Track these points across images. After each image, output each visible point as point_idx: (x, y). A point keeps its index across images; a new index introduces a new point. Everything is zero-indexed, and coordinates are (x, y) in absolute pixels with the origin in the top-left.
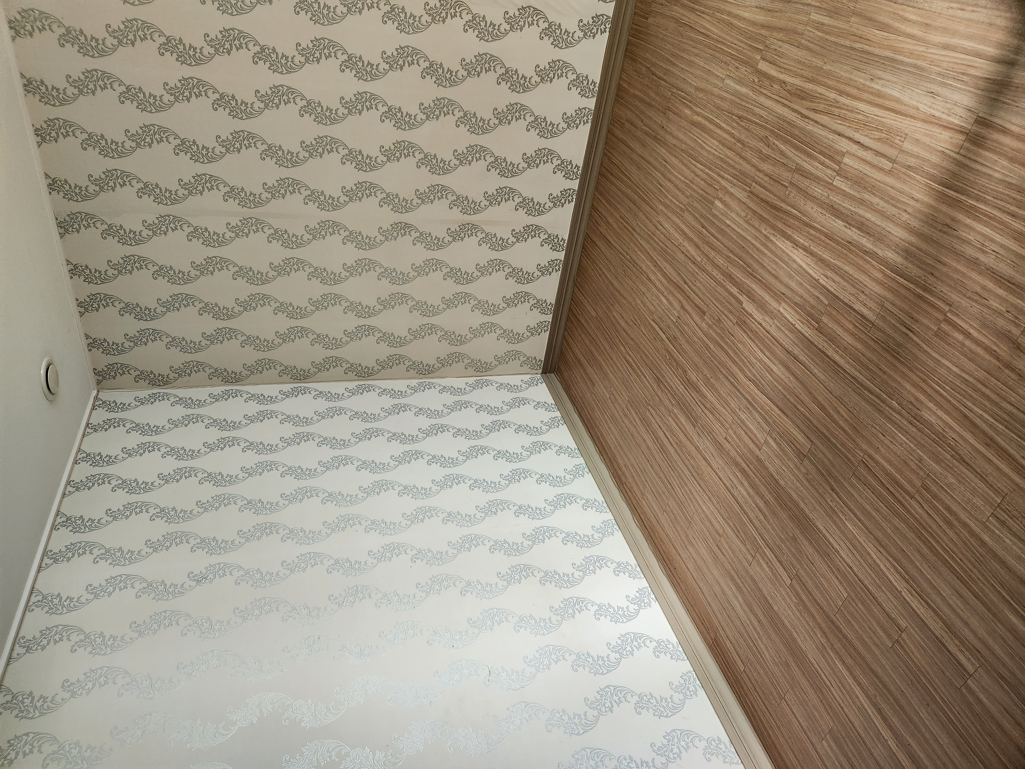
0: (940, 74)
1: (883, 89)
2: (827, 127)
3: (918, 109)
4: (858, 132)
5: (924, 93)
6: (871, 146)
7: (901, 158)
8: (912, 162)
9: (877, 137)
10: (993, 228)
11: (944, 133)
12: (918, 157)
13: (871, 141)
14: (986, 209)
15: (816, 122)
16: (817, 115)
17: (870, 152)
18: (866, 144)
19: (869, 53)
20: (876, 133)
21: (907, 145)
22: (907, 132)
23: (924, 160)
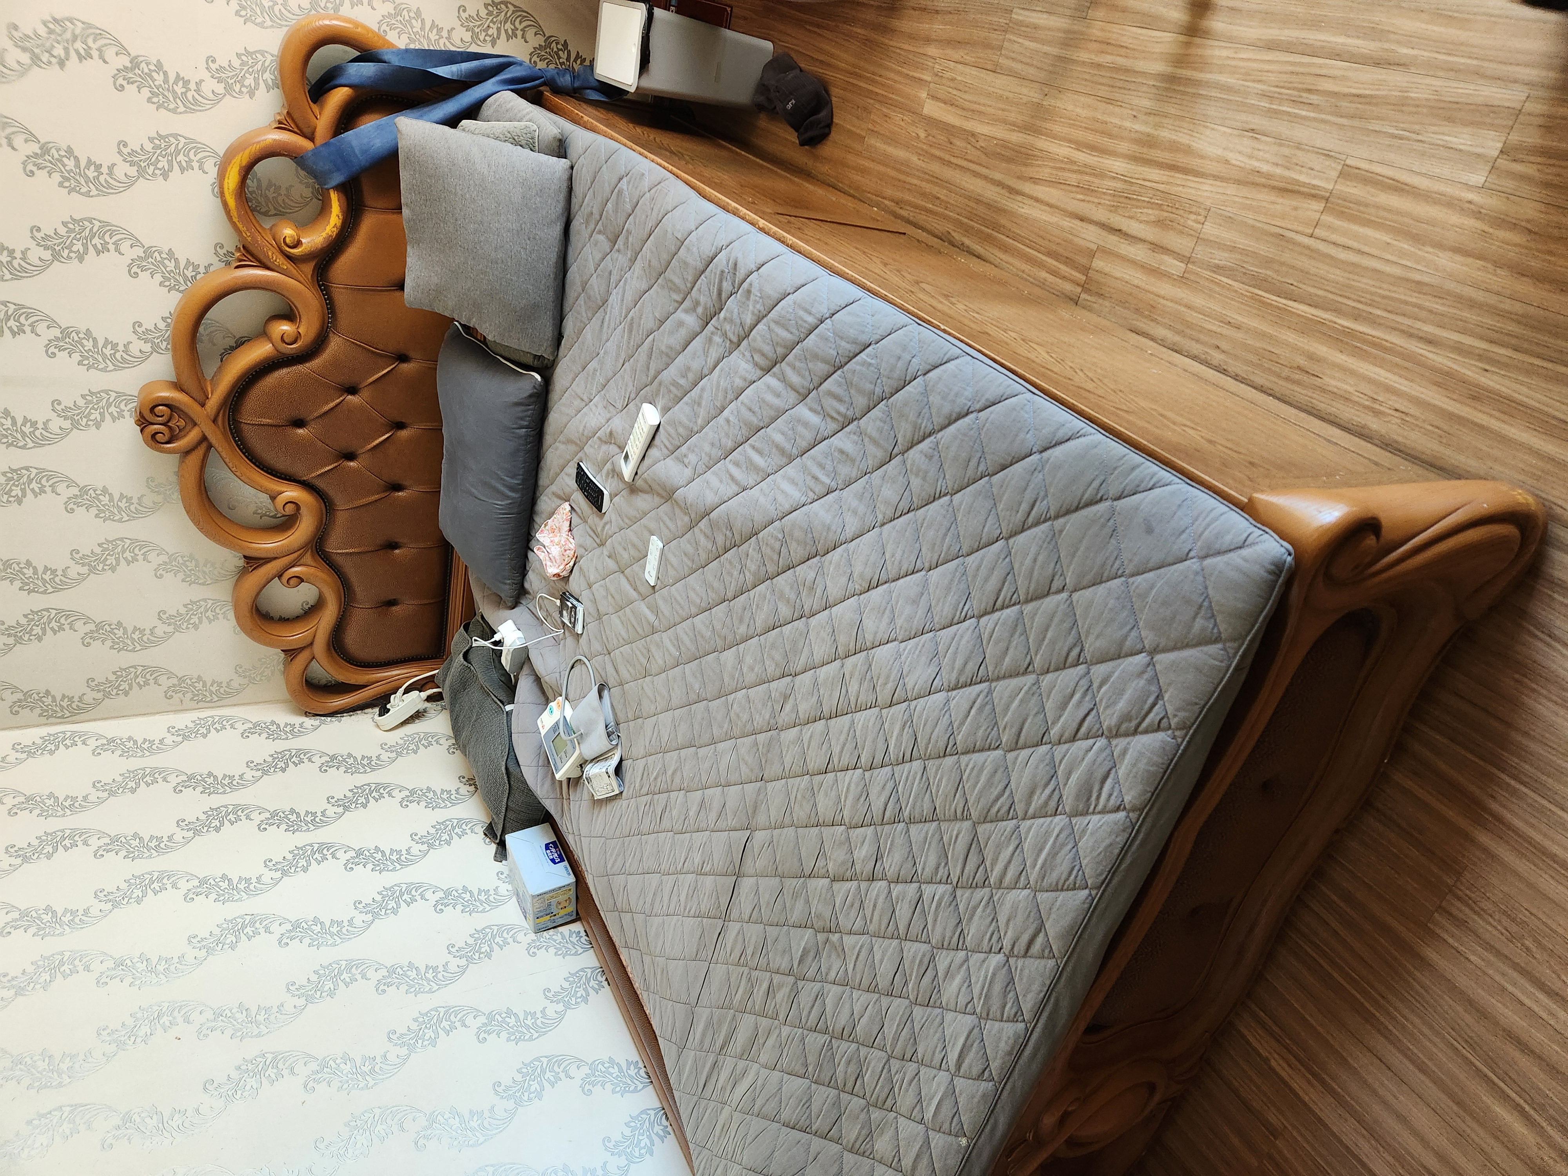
0: (1264, 95)
1: (1156, 133)
2: (1057, 208)
3: (1227, 162)
4: (1115, 212)
5: (1236, 132)
6: (1142, 235)
7: (1201, 252)
8: (1221, 258)
9: (1153, 218)
10: (1393, 368)
11: (1280, 200)
12: (1233, 249)
13: (1142, 226)
14: (1373, 333)
15: (1037, 200)
16: (1037, 187)
17: (1140, 246)
18: (1134, 233)
19: (1127, 71)
20: (1150, 211)
21: (1210, 230)
22: (1208, 203)
23: (1243, 252)
